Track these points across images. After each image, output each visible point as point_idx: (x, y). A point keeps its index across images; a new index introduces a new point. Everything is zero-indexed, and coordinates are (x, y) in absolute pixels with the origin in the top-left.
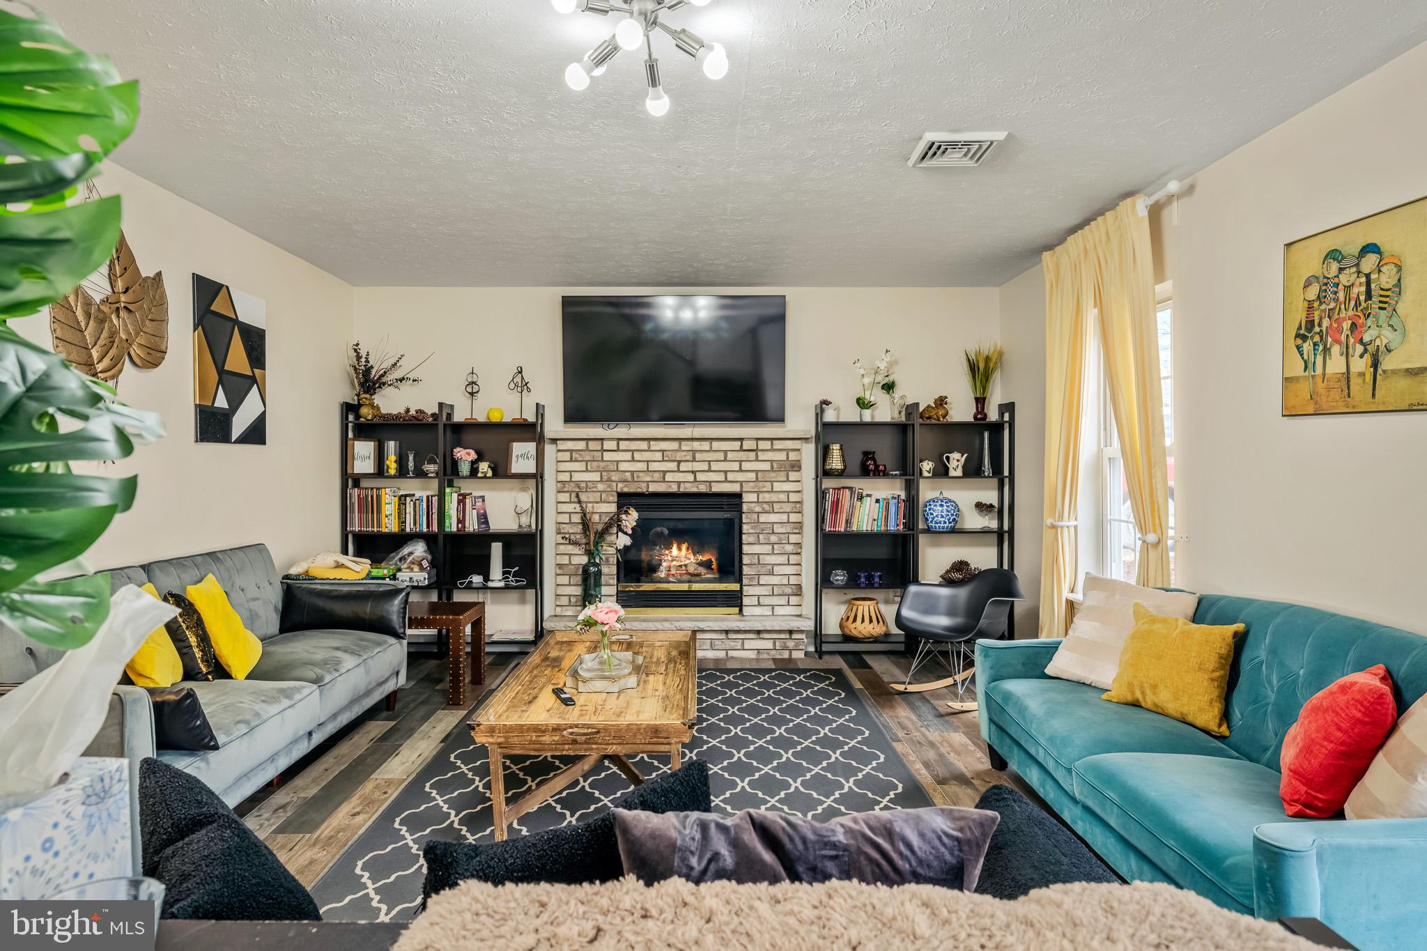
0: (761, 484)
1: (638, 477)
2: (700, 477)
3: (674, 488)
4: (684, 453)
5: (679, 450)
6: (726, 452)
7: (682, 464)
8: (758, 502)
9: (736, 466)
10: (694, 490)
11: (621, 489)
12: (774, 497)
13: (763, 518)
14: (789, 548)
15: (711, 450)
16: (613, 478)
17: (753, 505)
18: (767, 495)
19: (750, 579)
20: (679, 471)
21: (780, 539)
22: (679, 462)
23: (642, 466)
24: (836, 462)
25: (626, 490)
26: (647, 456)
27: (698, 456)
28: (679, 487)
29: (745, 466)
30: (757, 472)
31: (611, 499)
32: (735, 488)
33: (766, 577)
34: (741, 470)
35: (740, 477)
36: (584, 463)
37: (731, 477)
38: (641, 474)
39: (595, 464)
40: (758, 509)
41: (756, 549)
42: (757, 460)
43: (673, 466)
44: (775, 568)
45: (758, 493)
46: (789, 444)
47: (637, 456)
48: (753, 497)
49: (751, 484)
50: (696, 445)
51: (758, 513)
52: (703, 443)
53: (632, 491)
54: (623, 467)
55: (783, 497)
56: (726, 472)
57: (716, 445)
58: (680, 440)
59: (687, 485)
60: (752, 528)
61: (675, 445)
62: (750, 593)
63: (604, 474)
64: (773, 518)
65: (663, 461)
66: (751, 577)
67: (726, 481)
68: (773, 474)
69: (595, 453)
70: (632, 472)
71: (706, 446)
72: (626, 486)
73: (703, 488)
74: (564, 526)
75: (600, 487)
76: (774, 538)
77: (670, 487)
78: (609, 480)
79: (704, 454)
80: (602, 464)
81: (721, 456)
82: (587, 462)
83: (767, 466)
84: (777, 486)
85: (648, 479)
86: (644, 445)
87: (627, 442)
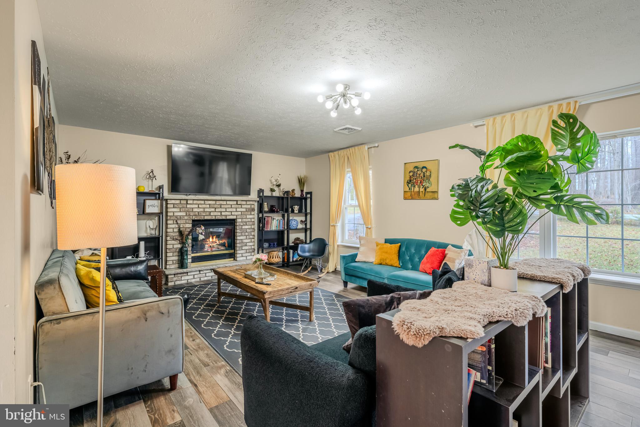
0: (243, 216)
1: (200, 214)
2: (223, 214)
3: (214, 218)
4: (217, 205)
5: (216, 204)
6: (231, 205)
7: (216, 209)
8: (242, 222)
9: (234, 210)
10: (221, 218)
11: (194, 218)
12: (247, 220)
13: (243, 227)
14: (251, 237)
15: (227, 204)
16: (191, 214)
17: (240, 223)
18: (244, 219)
19: (239, 248)
20: (215, 211)
21: (249, 234)
22: (216, 208)
23: (202, 210)
24: (266, 208)
25: (196, 219)
26: (204, 206)
27: (222, 206)
28: (215, 217)
29: (238, 210)
30: (241, 212)
31: (190, 222)
32: (234, 217)
33: (245, 247)
34: (236, 211)
35: (236, 213)
36: (179, 209)
37: (233, 213)
38: (202, 213)
39: (183, 209)
40: (242, 224)
41: (241, 238)
42: (242, 208)
43: (213, 210)
44: (247, 244)
45: (242, 219)
46: (251, 203)
47: (200, 206)
48: (240, 220)
49: (240, 216)
50: (222, 202)
51: (242, 225)
52: (224, 202)
53: (198, 219)
54: (195, 210)
55: (249, 220)
56: (231, 212)
57: (228, 202)
58: (216, 200)
59: (218, 216)
60: (240, 231)
61: (214, 202)
62: (240, 253)
63: (187, 213)
64: (246, 227)
65: (210, 208)
66: (240, 247)
67: (232, 215)
68: (246, 212)
69: (184, 205)
70: (198, 212)
71: (225, 203)
72: (196, 217)
73: (224, 218)
74: (171, 233)
75: (186, 218)
76: (247, 234)
77: (212, 217)
78: (189, 215)
79: (224, 205)
80: (186, 209)
81: (230, 206)
82: (180, 208)
83: (244, 210)
84: (248, 217)
85: (204, 215)
86: (203, 202)
87: (196, 201)
